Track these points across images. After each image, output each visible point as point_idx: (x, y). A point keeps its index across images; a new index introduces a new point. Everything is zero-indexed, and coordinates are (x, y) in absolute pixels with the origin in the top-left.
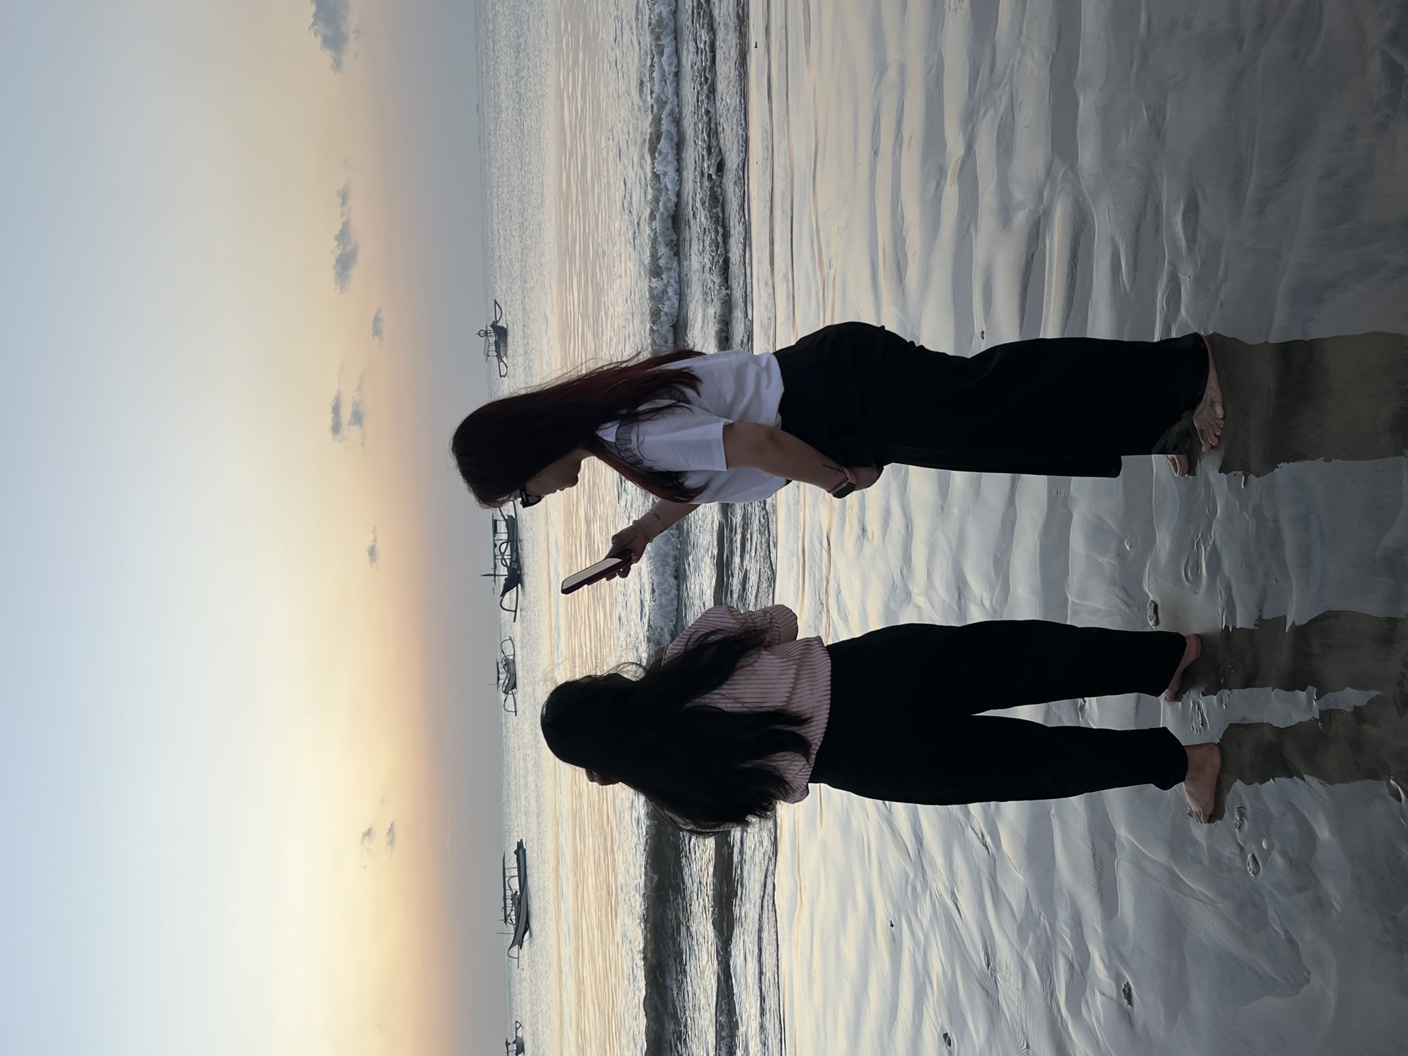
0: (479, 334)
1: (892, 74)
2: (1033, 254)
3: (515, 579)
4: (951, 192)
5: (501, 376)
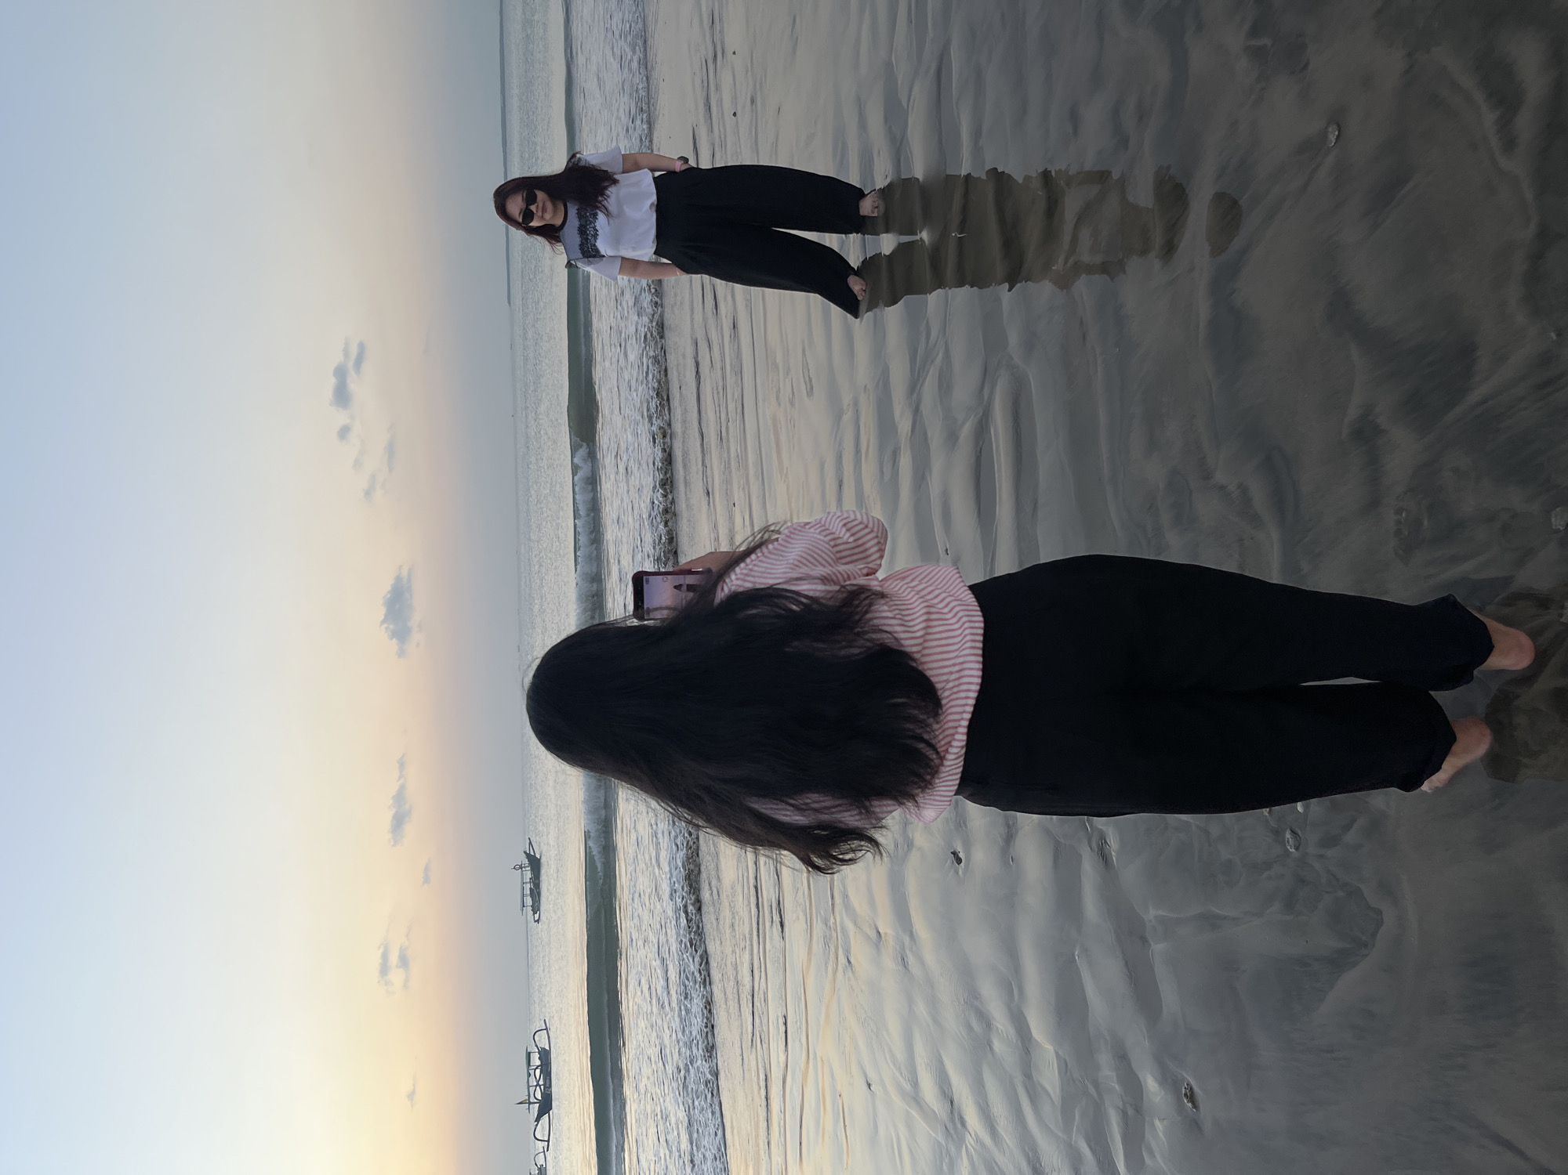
0: (514, 868)
1: (847, 417)
2: (981, 449)
3: (546, 1106)
4: (905, 462)
5: (535, 921)
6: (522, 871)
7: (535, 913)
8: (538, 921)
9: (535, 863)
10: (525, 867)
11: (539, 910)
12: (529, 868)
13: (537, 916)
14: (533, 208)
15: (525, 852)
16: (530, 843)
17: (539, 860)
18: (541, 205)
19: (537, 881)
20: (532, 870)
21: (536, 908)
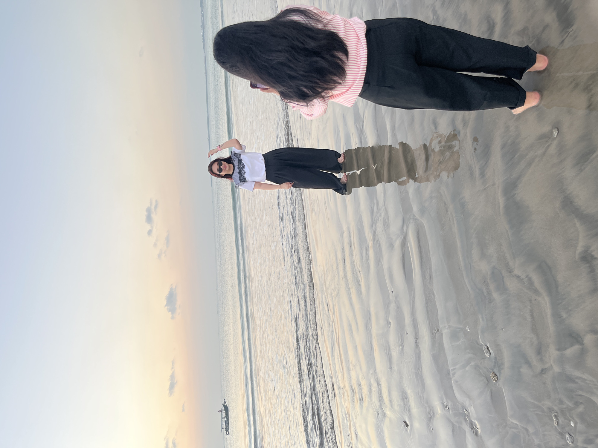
0: (218, 411)
6: (222, 413)
7: (227, 431)
8: (228, 434)
9: (226, 409)
10: (223, 411)
11: (228, 430)
12: (224, 412)
13: (227, 433)
14: (221, 167)
15: (223, 405)
16: (225, 401)
17: (228, 407)
18: (224, 166)
19: (227, 417)
20: (226, 412)
21: (227, 429)
